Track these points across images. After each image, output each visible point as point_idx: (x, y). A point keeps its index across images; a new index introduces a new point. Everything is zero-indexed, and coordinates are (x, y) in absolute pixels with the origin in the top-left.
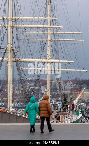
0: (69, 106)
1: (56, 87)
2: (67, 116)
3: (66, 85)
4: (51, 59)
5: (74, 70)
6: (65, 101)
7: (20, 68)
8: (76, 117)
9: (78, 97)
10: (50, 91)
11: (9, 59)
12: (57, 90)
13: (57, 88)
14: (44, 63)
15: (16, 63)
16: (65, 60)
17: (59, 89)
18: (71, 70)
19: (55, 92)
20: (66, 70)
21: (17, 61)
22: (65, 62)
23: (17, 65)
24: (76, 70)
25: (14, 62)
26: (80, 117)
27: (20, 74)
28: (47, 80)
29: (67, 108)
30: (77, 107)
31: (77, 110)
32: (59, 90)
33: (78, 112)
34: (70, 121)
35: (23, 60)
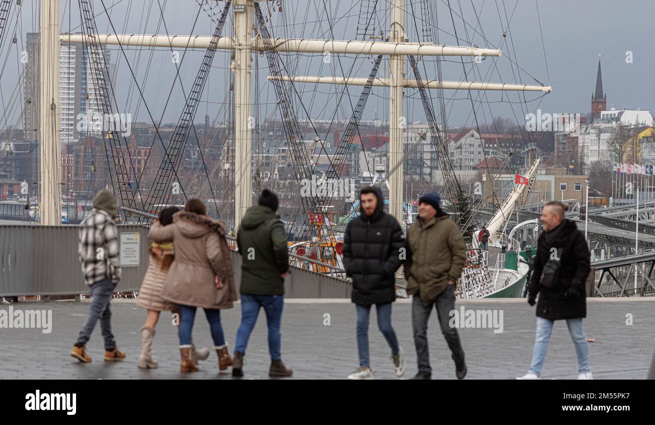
0: (477, 233)
1: (419, 155)
2: (471, 272)
3: (460, 147)
4: (407, 41)
5: (500, 86)
6: (461, 210)
7: (286, 78)
8: (504, 277)
9: (514, 196)
10: (401, 169)
11: (242, 41)
12: (421, 166)
13: (421, 159)
14: (380, 57)
15: (270, 58)
16: (464, 46)
17: (428, 163)
18: (485, 85)
19: (414, 177)
20: (465, 84)
21: (272, 50)
22: (461, 55)
23: (272, 66)
24: (507, 86)
25: (261, 51)
26: (520, 277)
27: (284, 103)
28: (391, 127)
29: (470, 240)
30: (510, 237)
31: (510, 246)
32: (431, 168)
33: (516, 255)
34: (481, 291)
35: (294, 43)
